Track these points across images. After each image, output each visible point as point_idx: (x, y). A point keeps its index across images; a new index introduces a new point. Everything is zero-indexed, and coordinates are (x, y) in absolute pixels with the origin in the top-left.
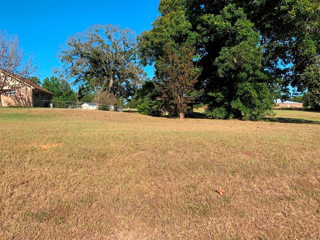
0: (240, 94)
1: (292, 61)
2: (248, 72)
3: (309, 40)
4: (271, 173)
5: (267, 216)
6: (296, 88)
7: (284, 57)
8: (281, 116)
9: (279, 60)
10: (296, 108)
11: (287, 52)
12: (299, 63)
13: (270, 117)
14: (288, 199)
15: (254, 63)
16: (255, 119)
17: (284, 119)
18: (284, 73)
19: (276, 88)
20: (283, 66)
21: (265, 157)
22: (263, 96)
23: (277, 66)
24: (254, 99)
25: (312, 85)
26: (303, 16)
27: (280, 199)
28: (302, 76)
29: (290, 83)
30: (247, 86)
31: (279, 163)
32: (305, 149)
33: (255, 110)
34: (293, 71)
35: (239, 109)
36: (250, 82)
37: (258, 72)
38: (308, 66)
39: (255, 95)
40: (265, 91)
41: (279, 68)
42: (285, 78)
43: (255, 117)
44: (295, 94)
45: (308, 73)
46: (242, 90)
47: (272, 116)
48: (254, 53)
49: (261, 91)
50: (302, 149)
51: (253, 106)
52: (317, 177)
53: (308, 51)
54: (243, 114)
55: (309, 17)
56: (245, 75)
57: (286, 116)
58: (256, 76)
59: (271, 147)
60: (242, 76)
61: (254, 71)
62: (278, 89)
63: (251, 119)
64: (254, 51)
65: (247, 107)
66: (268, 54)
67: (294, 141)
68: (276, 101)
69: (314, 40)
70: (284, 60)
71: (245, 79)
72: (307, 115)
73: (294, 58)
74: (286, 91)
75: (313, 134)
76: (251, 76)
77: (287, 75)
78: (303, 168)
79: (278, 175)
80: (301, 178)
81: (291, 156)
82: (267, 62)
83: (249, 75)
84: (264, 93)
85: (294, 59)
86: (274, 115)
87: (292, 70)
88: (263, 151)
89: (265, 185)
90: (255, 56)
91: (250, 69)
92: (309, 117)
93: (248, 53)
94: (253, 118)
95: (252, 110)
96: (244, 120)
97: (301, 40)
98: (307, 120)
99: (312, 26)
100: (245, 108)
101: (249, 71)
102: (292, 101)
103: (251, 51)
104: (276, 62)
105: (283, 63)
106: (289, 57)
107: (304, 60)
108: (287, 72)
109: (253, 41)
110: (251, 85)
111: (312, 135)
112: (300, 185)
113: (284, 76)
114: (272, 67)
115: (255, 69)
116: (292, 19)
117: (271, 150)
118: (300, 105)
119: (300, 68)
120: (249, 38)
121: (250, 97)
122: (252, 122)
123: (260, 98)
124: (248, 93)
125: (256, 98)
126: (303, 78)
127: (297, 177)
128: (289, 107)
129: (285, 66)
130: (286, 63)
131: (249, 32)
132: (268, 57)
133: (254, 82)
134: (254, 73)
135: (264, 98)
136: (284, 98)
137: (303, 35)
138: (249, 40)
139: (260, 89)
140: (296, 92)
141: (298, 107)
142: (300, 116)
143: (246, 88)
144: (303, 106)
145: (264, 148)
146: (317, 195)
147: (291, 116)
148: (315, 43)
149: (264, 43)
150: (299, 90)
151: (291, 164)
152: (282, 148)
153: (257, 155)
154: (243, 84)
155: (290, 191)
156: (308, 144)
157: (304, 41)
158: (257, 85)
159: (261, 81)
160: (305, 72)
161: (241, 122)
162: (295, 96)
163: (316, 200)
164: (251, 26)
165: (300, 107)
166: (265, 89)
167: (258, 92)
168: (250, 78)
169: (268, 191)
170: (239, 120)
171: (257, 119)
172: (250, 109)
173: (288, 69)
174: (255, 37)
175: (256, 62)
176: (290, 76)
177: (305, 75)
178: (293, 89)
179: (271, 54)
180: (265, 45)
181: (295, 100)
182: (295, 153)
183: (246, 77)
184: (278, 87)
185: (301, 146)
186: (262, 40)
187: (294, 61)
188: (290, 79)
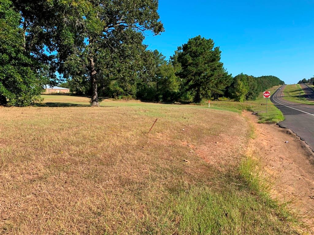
0: (2, 78)
1: (56, 49)
2: (9, 54)
3: (67, 31)
4: (26, 158)
5: (16, 203)
6: (62, 75)
7: (48, 44)
8: (51, 101)
9: (44, 46)
10: (64, 93)
11: (51, 40)
12: (63, 51)
13: (38, 102)
14: (41, 178)
15: (15, 45)
16: (22, 104)
17: (54, 103)
18: (50, 60)
19: (45, 74)
20: (49, 53)
21: (23, 142)
22: (29, 81)
23: (43, 52)
24: (20, 83)
25: (74, 72)
26: (61, 7)
27: (32, 181)
28: (65, 64)
29: (56, 70)
30: (9, 69)
31: (37, 146)
32: (63, 129)
33: (21, 96)
34: (58, 59)
35: (2, 94)
36: (14, 65)
37: (21, 55)
38: (70, 55)
39: (19, 79)
40: (31, 76)
41: (45, 54)
42: (51, 64)
43: (22, 102)
44: (62, 81)
45: (70, 62)
46: (4, 74)
47: (40, 101)
48: (14, 34)
49: (26, 76)
50: (60, 129)
51: (18, 91)
52: (69, 152)
53: (68, 42)
54: (8, 100)
55: (65, 10)
56: (6, 57)
57: (56, 101)
58: (19, 59)
59: (30, 132)
60: (3, 58)
61: (17, 54)
62: (47, 75)
63: (17, 105)
64: (14, 32)
65: (11, 92)
66: (33, 38)
67: (54, 123)
68: (46, 87)
69: (72, 32)
70: (49, 47)
71: (6, 61)
72: (73, 99)
73: (58, 46)
74: (52, 77)
75: (73, 115)
76: (13, 58)
77: (53, 62)
78: (59, 146)
79: (34, 158)
80: (56, 156)
81: (50, 137)
82: (33, 46)
83: (11, 58)
84: (30, 78)
85: (59, 48)
86: (41, 100)
87: (57, 57)
88: (22, 136)
89: (18, 171)
90: (16, 38)
91: (12, 51)
92: (75, 101)
93: (7, 33)
94: (20, 104)
95: (18, 95)
96: (9, 107)
97: (61, 30)
98: (73, 103)
99: (68, 18)
100: (9, 93)
101: (11, 53)
102: (60, 86)
103: (10, 31)
104: (41, 48)
105: (49, 50)
106: (54, 45)
107: (67, 49)
108: (53, 59)
109: (12, 21)
110: (15, 68)
111: (71, 117)
112: (54, 162)
113: (50, 62)
114: (38, 53)
115: (18, 51)
116: (50, 7)
117: (31, 135)
118: (67, 91)
119: (63, 56)
120: (7, 17)
121: (15, 82)
122: (18, 108)
123: (25, 83)
124: (12, 76)
125: (21, 82)
126: (66, 66)
127: (52, 156)
128: (59, 92)
129: (50, 53)
130: (51, 50)
131: (6, 10)
132: (33, 41)
133: (18, 66)
134: (17, 56)
135: (30, 83)
136: (53, 84)
137: (62, 26)
138: (7, 19)
139: (26, 74)
140: (62, 79)
141: (66, 93)
142: (67, 100)
143: (9, 71)
144: (70, 91)
145: (23, 134)
146: (67, 168)
147: (59, 101)
148: (72, 35)
149: (27, 26)
150: (64, 77)
151: (49, 145)
152: (42, 131)
153: (13, 142)
154: (5, 67)
155: (43, 171)
156: (66, 124)
157: (64, 31)
158: (22, 70)
159: (26, 65)
160: (67, 60)
161: (6, 108)
162: (62, 82)
163: (66, 173)
164: (8, 4)
165: (68, 93)
166: (30, 74)
167: (23, 77)
168: (13, 61)
169: (21, 176)
170: (3, 107)
171: (24, 105)
172: (16, 94)
173: (54, 56)
174: (14, 17)
175: (17, 44)
176: (56, 63)
177: (67, 63)
178: (60, 75)
179: (35, 38)
180: (29, 28)
181: (63, 86)
182: (53, 134)
183: (7, 59)
184: (47, 73)
185: (60, 127)
186: (25, 22)
187: (58, 49)
188: (56, 66)
